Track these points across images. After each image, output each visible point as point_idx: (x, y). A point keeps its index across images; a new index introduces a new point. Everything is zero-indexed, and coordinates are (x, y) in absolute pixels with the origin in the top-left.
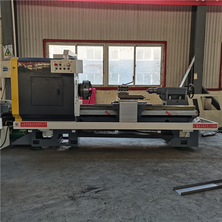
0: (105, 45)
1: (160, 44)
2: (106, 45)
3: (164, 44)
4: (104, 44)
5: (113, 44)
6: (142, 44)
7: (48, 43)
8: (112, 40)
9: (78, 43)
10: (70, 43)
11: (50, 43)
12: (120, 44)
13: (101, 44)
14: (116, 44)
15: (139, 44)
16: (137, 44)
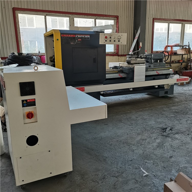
0: (71, 17)
1: (113, 18)
2: (73, 16)
3: (116, 18)
4: (71, 15)
5: (78, 16)
6: (101, 17)
7: (18, 11)
8: (77, 12)
9: (47, 13)
10: (40, 13)
11: (19, 11)
12: (84, 16)
13: (68, 15)
14: (80, 16)
15: (98, 17)
16: (97, 17)
